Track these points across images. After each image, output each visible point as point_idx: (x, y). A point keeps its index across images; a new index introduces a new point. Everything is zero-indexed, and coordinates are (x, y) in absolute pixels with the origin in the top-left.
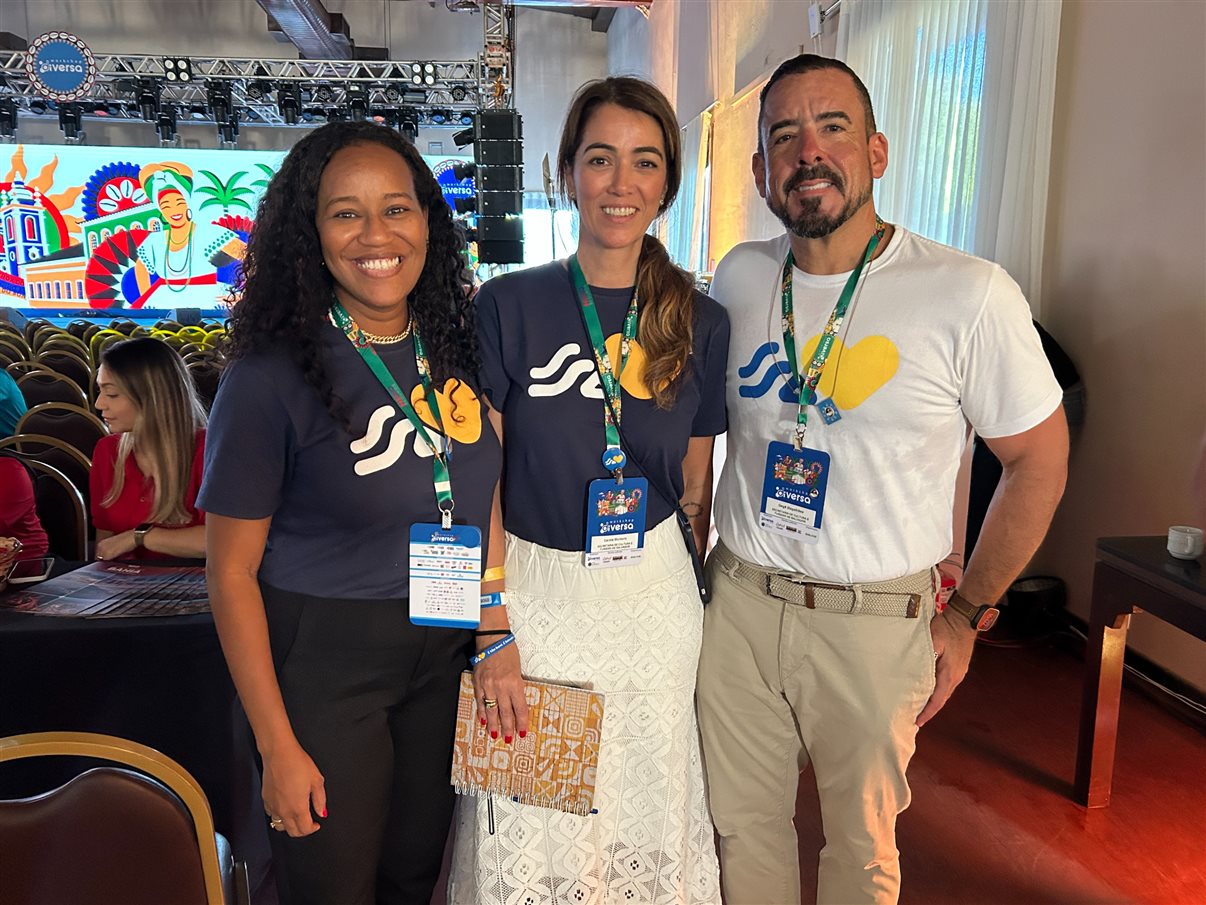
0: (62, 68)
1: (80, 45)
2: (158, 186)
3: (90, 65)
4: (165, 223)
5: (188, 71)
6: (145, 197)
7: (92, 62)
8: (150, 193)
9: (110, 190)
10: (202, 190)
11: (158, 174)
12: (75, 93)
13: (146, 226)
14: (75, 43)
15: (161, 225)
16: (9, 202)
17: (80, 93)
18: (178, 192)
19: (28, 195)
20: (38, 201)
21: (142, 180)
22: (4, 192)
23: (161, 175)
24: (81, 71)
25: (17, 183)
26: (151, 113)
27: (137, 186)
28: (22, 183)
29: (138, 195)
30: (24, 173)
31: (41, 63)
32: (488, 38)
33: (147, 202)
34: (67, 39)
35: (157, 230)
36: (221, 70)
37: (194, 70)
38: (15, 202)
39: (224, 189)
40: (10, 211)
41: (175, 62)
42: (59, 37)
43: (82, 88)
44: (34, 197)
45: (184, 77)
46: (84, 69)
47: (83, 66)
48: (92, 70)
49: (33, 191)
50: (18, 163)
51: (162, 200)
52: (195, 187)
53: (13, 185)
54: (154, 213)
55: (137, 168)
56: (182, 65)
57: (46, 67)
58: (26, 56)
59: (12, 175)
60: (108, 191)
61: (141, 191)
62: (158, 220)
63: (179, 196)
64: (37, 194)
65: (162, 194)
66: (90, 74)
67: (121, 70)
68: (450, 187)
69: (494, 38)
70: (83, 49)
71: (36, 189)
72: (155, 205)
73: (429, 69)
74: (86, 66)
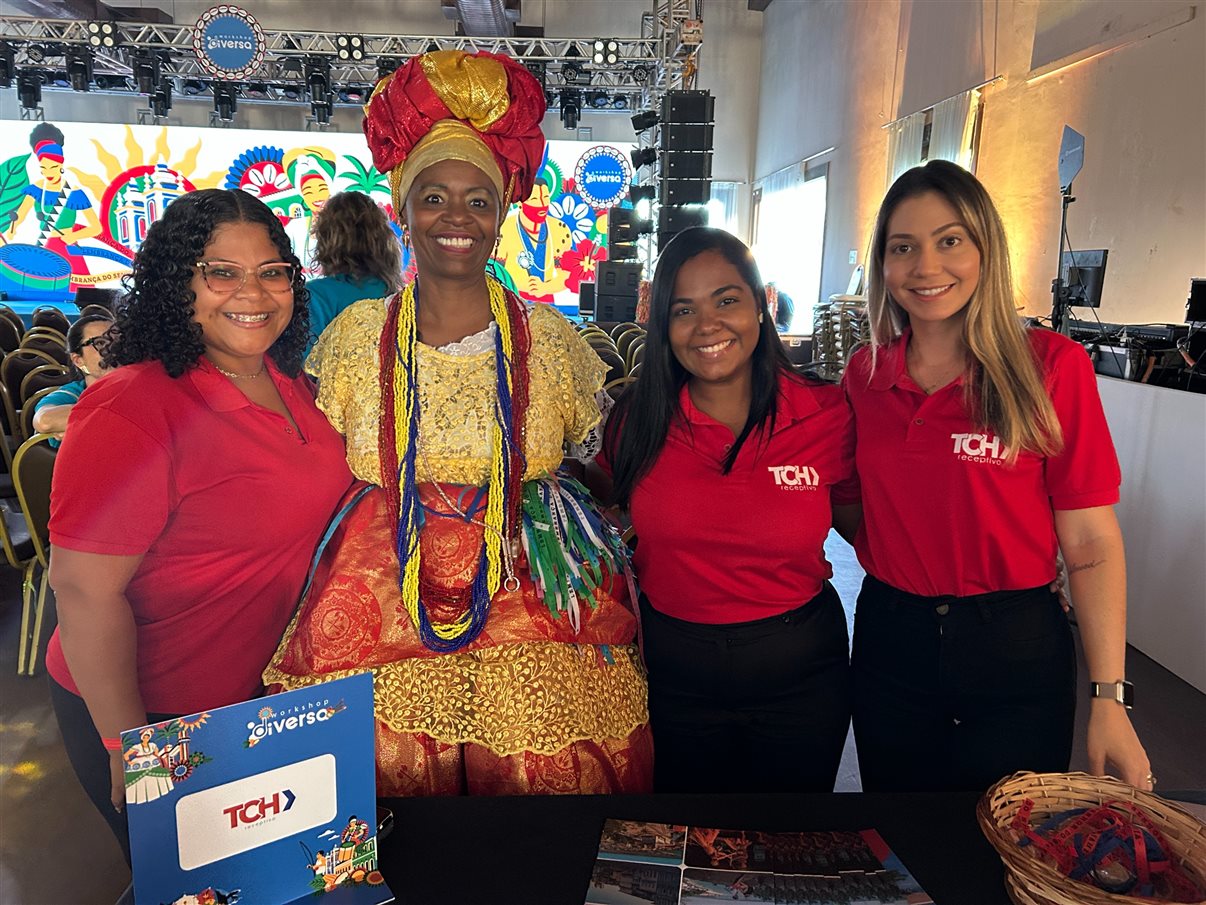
0: (230, 45)
1: (250, 20)
2: (301, 171)
3: (259, 42)
4: (306, 210)
5: (361, 48)
6: (288, 182)
7: (262, 38)
8: (292, 177)
9: (253, 174)
10: (346, 175)
11: (301, 159)
12: (243, 71)
13: (287, 212)
14: (245, 18)
15: (303, 211)
16: (152, 185)
17: (249, 71)
18: (321, 177)
19: (171, 179)
20: (181, 185)
21: (285, 164)
22: (146, 175)
23: (305, 159)
24: (250, 47)
25: (160, 166)
26: (321, 94)
27: (280, 170)
28: (165, 167)
29: (281, 180)
30: (167, 157)
31: (209, 38)
32: (675, 13)
33: (291, 187)
34: (237, 14)
35: (299, 216)
36: (392, 49)
37: (366, 49)
38: (158, 185)
39: (368, 175)
40: (153, 195)
41: (349, 39)
42: (228, 12)
43: (251, 66)
44: (177, 181)
45: (357, 55)
46: (253, 46)
47: (252, 42)
48: (261, 47)
49: (176, 174)
50: (162, 146)
51: (306, 185)
52: (338, 173)
53: (157, 169)
54: (297, 199)
55: (281, 152)
56: (356, 42)
57: (214, 43)
58: (194, 31)
59: (156, 157)
60: (252, 176)
61: (283, 176)
62: (300, 206)
63: (321, 182)
64: (180, 178)
65: (305, 179)
66: (259, 51)
67: (288, 48)
68: (599, 175)
69: (680, 13)
70: (252, 25)
71: (180, 173)
72: (297, 191)
73: (612, 47)
74: (255, 42)
